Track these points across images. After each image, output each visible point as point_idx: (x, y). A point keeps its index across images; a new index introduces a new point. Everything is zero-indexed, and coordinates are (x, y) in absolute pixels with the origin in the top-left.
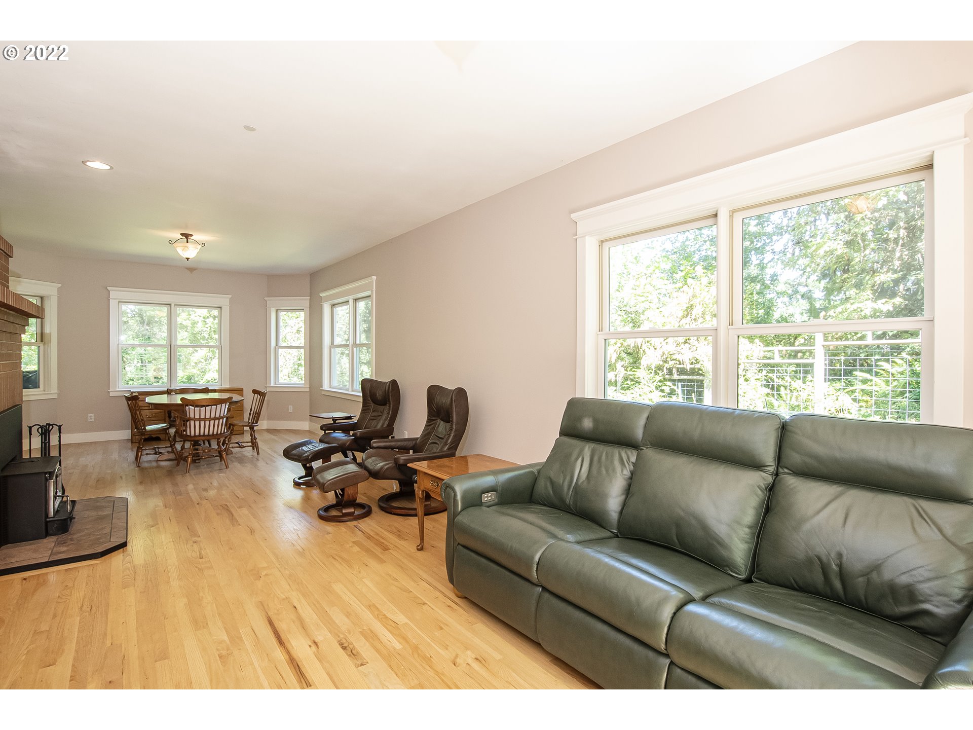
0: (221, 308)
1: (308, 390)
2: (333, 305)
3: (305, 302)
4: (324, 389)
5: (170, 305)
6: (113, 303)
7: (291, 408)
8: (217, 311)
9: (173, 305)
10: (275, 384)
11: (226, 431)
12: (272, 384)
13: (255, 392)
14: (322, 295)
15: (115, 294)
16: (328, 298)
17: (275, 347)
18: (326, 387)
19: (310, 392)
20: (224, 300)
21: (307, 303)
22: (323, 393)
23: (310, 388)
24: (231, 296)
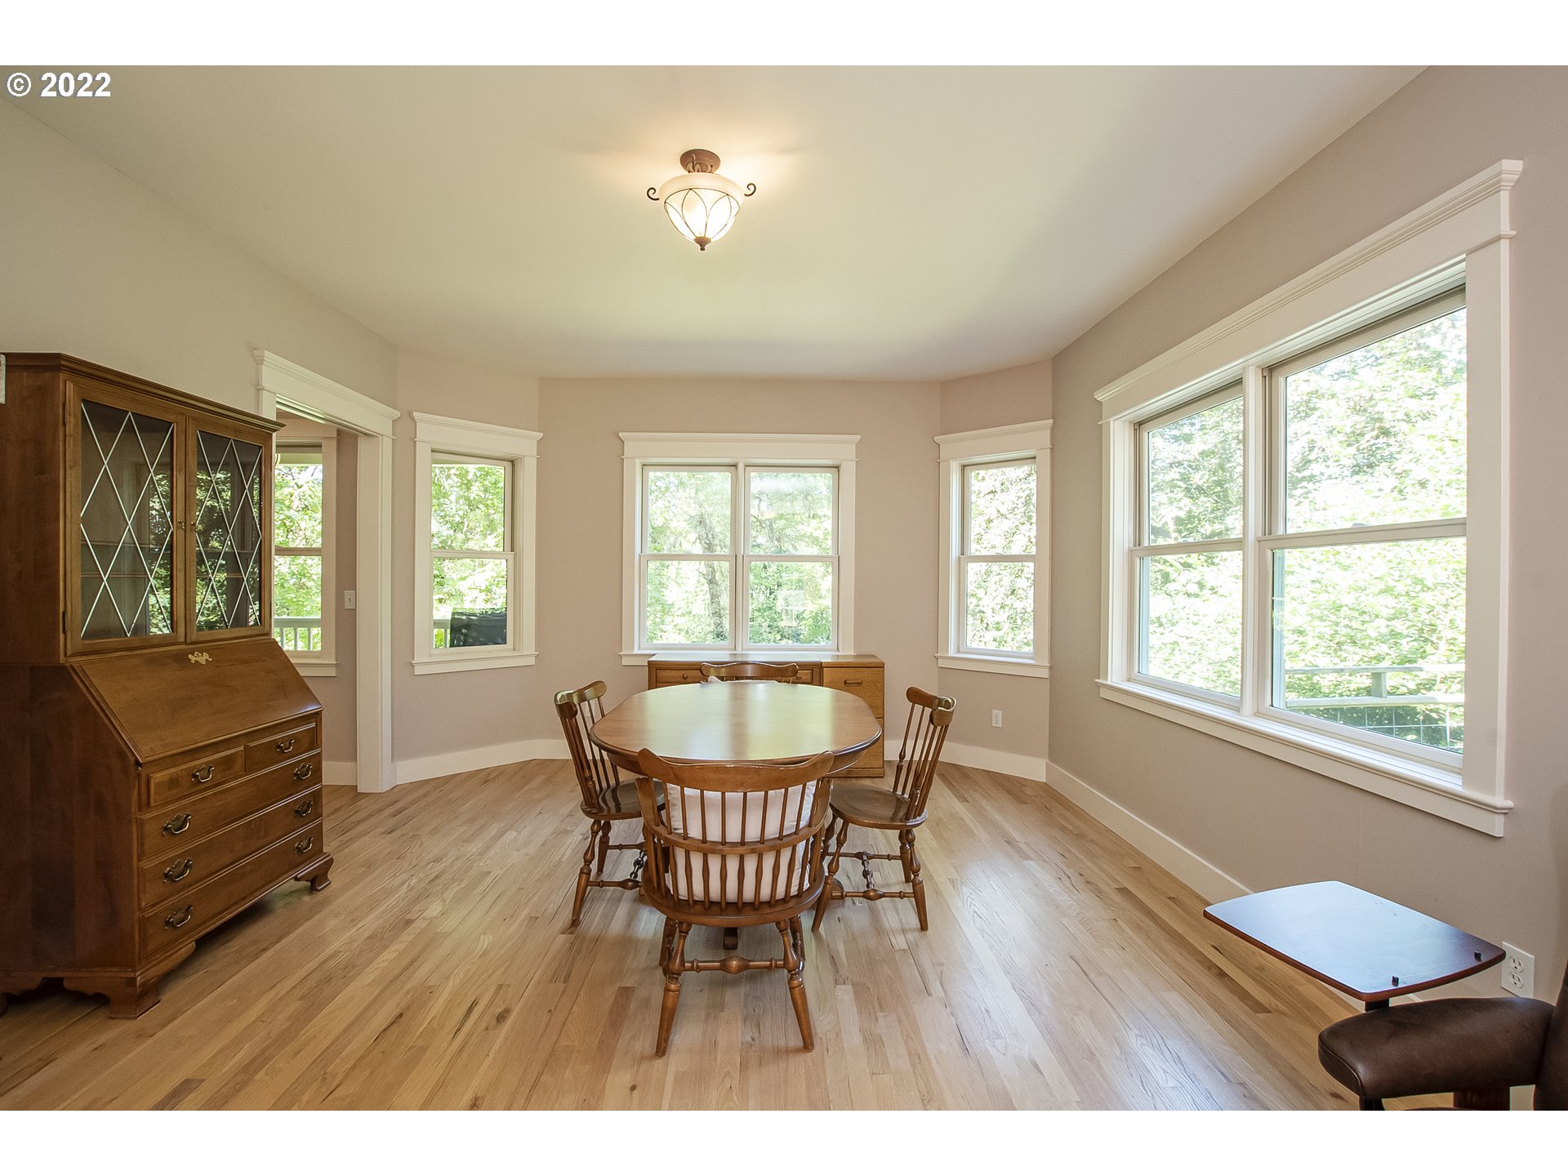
0: (837, 467)
1: (1045, 674)
2: (1140, 424)
3: (1038, 435)
4: (1109, 682)
5: (735, 466)
6: (633, 468)
7: (998, 718)
8: (828, 475)
9: (741, 467)
10: (958, 652)
11: (806, 885)
12: (952, 653)
13: (915, 696)
14: (1100, 396)
15: (636, 446)
16: (1120, 405)
17: (959, 558)
18: (1115, 675)
19: (1053, 678)
20: (844, 449)
21: (1045, 437)
22: (1104, 694)
23: (1051, 668)
24: (858, 437)
